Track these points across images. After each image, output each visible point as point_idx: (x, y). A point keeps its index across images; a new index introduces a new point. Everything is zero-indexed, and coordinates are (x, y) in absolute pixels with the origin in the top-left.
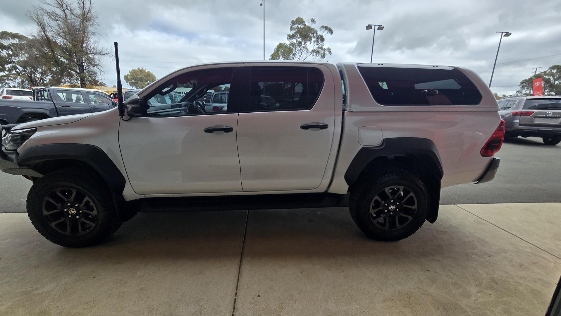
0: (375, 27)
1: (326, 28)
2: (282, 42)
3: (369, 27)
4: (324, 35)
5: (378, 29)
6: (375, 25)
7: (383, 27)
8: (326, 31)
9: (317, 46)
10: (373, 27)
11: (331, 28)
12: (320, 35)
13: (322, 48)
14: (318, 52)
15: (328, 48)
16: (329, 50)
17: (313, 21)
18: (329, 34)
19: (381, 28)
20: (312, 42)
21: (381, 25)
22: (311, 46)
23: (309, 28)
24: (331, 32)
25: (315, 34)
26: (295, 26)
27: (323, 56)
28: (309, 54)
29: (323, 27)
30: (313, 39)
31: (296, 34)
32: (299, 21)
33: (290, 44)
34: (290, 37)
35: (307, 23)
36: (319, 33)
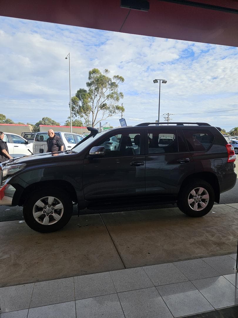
1: (118, 76)
2: (82, 88)
3: (155, 81)
5: (162, 83)
6: (160, 80)
7: (166, 81)
8: (119, 80)
9: (111, 91)
10: (159, 81)
13: (116, 93)
14: (112, 97)
15: (120, 93)
16: (121, 95)
17: (107, 71)
18: (121, 82)
19: (164, 82)
22: (107, 91)
23: (104, 76)
24: (123, 80)
25: (110, 82)
26: (92, 75)
27: (117, 99)
28: (106, 98)
29: (115, 77)
30: (108, 86)
31: (93, 82)
32: (94, 71)
33: (89, 90)
34: (89, 85)
35: (103, 73)
36: (113, 81)
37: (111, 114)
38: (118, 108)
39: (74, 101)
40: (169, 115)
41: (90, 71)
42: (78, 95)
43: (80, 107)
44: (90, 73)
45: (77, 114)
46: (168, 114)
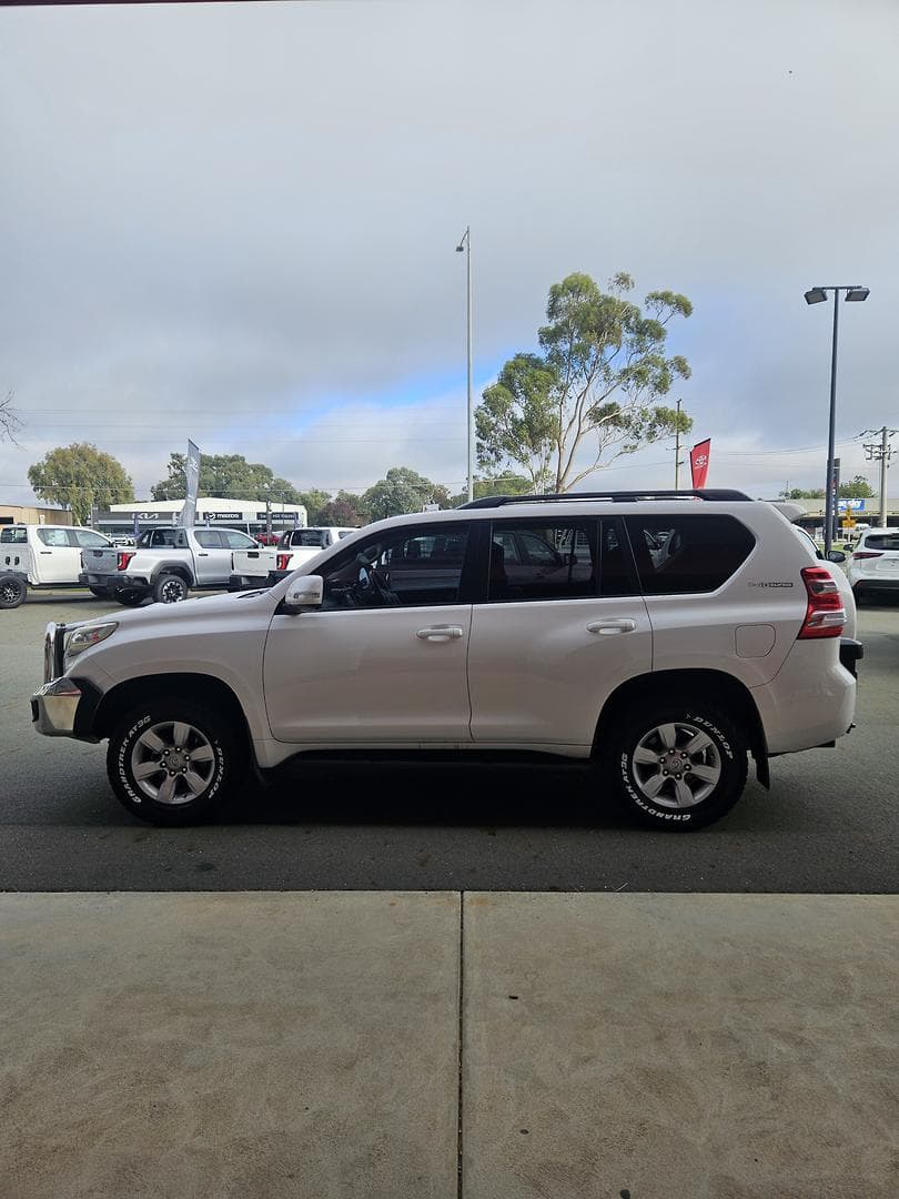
0: (837, 293)
1: (665, 298)
2: (525, 351)
3: (816, 296)
4: (661, 319)
5: (847, 300)
6: (837, 289)
7: (867, 293)
8: (668, 309)
9: (639, 357)
10: (830, 294)
11: (683, 295)
12: (647, 321)
13: (655, 362)
14: (640, 375)
15: (676, 358)
16: (681, 366)
17: (623, 280)
18: (680, 316)
19: (857, 295)
20: (624, 347)
21: (858, 287)
22: (620, 356)
23: (609, 301)
24: (684, 307)
25: (632, 319)
26: (563, 303)
27: (661, 386)
28: (615, 382)
29: (656, 297)
30: (627, 336)
31: (566, 324)
32: (575, 286)
33: (550, 357)
34: (549, 337)
35: (604, 289)
36: (644, 317)
37: (633, 442)
38: (662, 417)
39: (493, 402)
40: (888, 433)
41: (556, 286)
42: (507, 380)
43: (515, 421)
44: (555, 294)
45: (504, 452)
46: (884, 430)
